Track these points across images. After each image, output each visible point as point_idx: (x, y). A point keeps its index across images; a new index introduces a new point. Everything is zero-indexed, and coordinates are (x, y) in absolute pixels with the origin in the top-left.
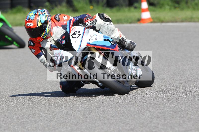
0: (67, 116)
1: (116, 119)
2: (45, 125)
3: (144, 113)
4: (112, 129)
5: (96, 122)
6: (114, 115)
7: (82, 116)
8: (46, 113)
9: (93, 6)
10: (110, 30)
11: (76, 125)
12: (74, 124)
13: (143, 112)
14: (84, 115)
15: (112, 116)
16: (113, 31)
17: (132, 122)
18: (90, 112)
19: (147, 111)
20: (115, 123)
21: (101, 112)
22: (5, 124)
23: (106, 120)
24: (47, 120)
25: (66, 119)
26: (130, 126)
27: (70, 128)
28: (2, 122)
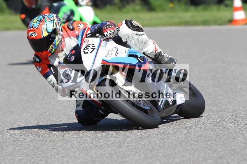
0: (140, 140)
1: (200, 144)
2: (113, 152)
3: (236, 137)
4: (196, 157)
5: (176, 148)
6: (198, 139)
7: (158, 140)
8: (115, 137)
9: (174, 4)
10: (142, 42)
11: (151, 151)
12: (148, 150)
13: (235, 135)
14: (162, 139)
15: (196, 141)
16: (145, 43)
17: (220, 148)
18: (169, 135)
19: (240, 135)
20: (200, 149)
21: (182, 136)
22: (63, 149)
23: (189, 145)
24: (116, 145)
25: (139, 144)
26: (218, 153)
27: (143, 156)
28: (60, 148)
